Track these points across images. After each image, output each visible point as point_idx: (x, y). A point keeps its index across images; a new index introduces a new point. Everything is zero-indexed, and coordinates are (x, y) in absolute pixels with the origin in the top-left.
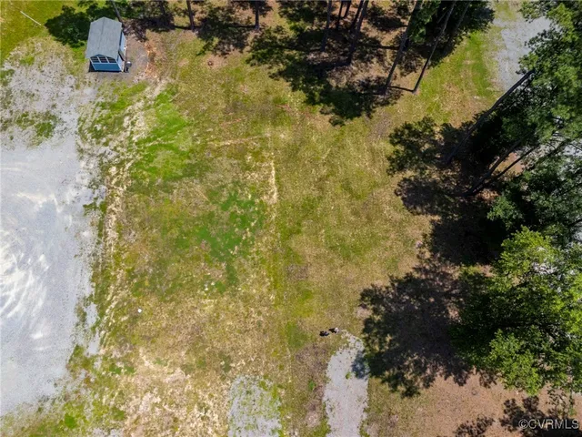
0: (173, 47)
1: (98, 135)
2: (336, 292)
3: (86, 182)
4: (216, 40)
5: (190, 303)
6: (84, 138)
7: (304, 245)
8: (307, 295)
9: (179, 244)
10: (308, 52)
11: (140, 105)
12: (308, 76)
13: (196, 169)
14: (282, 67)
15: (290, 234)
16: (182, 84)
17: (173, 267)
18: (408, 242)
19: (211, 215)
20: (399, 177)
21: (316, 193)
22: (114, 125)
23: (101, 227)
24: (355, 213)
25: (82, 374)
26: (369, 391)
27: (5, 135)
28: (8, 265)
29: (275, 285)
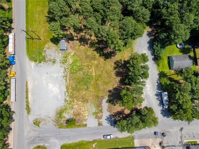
0: (75, 44)
1: (63, 63)
2: (104, 90)
3: (63, 72)
4: (82, 43)
5: (81, 92)
6: (61, 64)
7: (99, 82)
8: (100, 90)
9: (79, 82)
10: (100, 45)
11: (70, 57)
12: (100, 50)
13: (81, 69)
14: (95, 49)
15: (96, 81)
16: (77, 52)
17: (78, 86)
18: (116, 81)
19: (84, 77)
20: (115, 71)
21: (101, 73)
22: (66, 61)
23: (66, 79)
24: (108, 77)
25: (67, 102)
26: (109, 104)
27: (47, 63)
28: (52, 86)
29: (94, 89)
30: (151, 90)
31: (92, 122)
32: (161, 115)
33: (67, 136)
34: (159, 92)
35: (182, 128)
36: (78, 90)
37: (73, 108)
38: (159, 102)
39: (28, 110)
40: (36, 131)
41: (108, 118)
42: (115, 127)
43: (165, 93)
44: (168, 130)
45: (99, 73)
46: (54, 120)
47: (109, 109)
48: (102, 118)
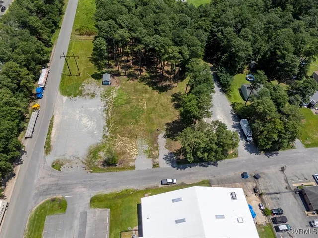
0: (121, 79)
1: (105, 97)
2: (160, 124)
3: (103, 105)
4: (131, 78)
5: (128, 126)
6: (102, 97)
7: (153, 116)
8: (153, 124)
9: (125, 116)
10: (152, 80)
11: (114, 91)
12: (152, 84)
13: (128, 102)
14: (146, 83)
15: (149, 114)
16: (123, 87)
17: (124, 120)
18: (175, 114)
19: (132, 111)
20: (174, 103)
21: (155, 106)
22: (109, 95)
24: (164, 110)
25: (106, 139)
26: (167, 140)
27: (84, 97)
28: (88, 121)
29: (146, 123)
31: (142, 163)
32: (246, 151)
33: (103, 183)
34: (237, 123)
35: (283, 167)
36: (124, 125)
37: (115, 145)
39: (47, 148)
40: (53, 176)
41: (167, 157)
42: (179, 169)
43: (244, 120)
44: (262, 171)
45: (151, 106)
46: (84, 161)
47: (168, 146)
48: (159, 157)
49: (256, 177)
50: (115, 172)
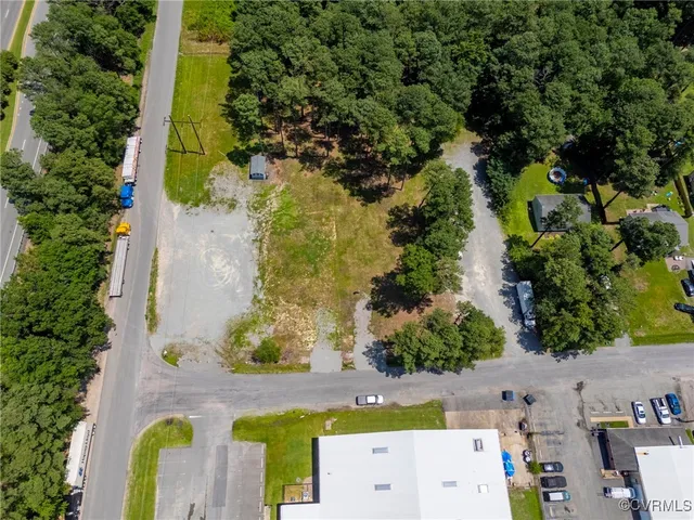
0: (287, 166)
1: (256, 209)
2: (360, 277)
3: (252, 230)
4: (308, 164)
5: (299, 280)
6: (249, 210)
7: (348, 258)
8: (348, 278)
9: (294, 257)
10: (352, 170)
11: (273, 195)
12: (351, 182)
13: (301, 225)
14: (339, 178)
15: (341, 254)
16: (292, 185)
17: (292, 266)
18: (393, 257)
19: (307, 245)
20: (391, 230)
21: (353, 236)
22: (263, 204)
23: (260, 249)
24: (371, 245)
25: (258, 305)
26: (372, 314)
27: (215, 208)
28: (223, 264)
29: (335, 274)
30: (487, 279)
31: (324, 359)
32: (519, 346)
33: (254, 394)
34: (511, 285)
35: (582, 383)
36: (292, 275)
37: (274, 320)
38: (511, 311)
39: (151, 320)
40: (166, 376)
41: (370, 351)
42: (390, 376)
43: (524, 283)
44: (540, 388)
45: (346, 235)
46: (221, 350)
47: (374, 327)
48: (355, 349)
49: (528, 400)
50: (274, 376)
